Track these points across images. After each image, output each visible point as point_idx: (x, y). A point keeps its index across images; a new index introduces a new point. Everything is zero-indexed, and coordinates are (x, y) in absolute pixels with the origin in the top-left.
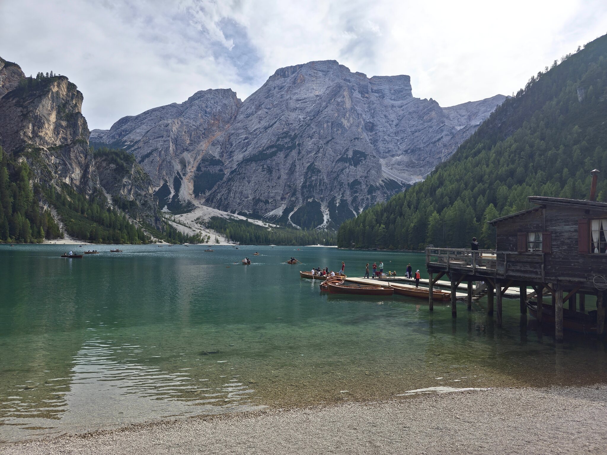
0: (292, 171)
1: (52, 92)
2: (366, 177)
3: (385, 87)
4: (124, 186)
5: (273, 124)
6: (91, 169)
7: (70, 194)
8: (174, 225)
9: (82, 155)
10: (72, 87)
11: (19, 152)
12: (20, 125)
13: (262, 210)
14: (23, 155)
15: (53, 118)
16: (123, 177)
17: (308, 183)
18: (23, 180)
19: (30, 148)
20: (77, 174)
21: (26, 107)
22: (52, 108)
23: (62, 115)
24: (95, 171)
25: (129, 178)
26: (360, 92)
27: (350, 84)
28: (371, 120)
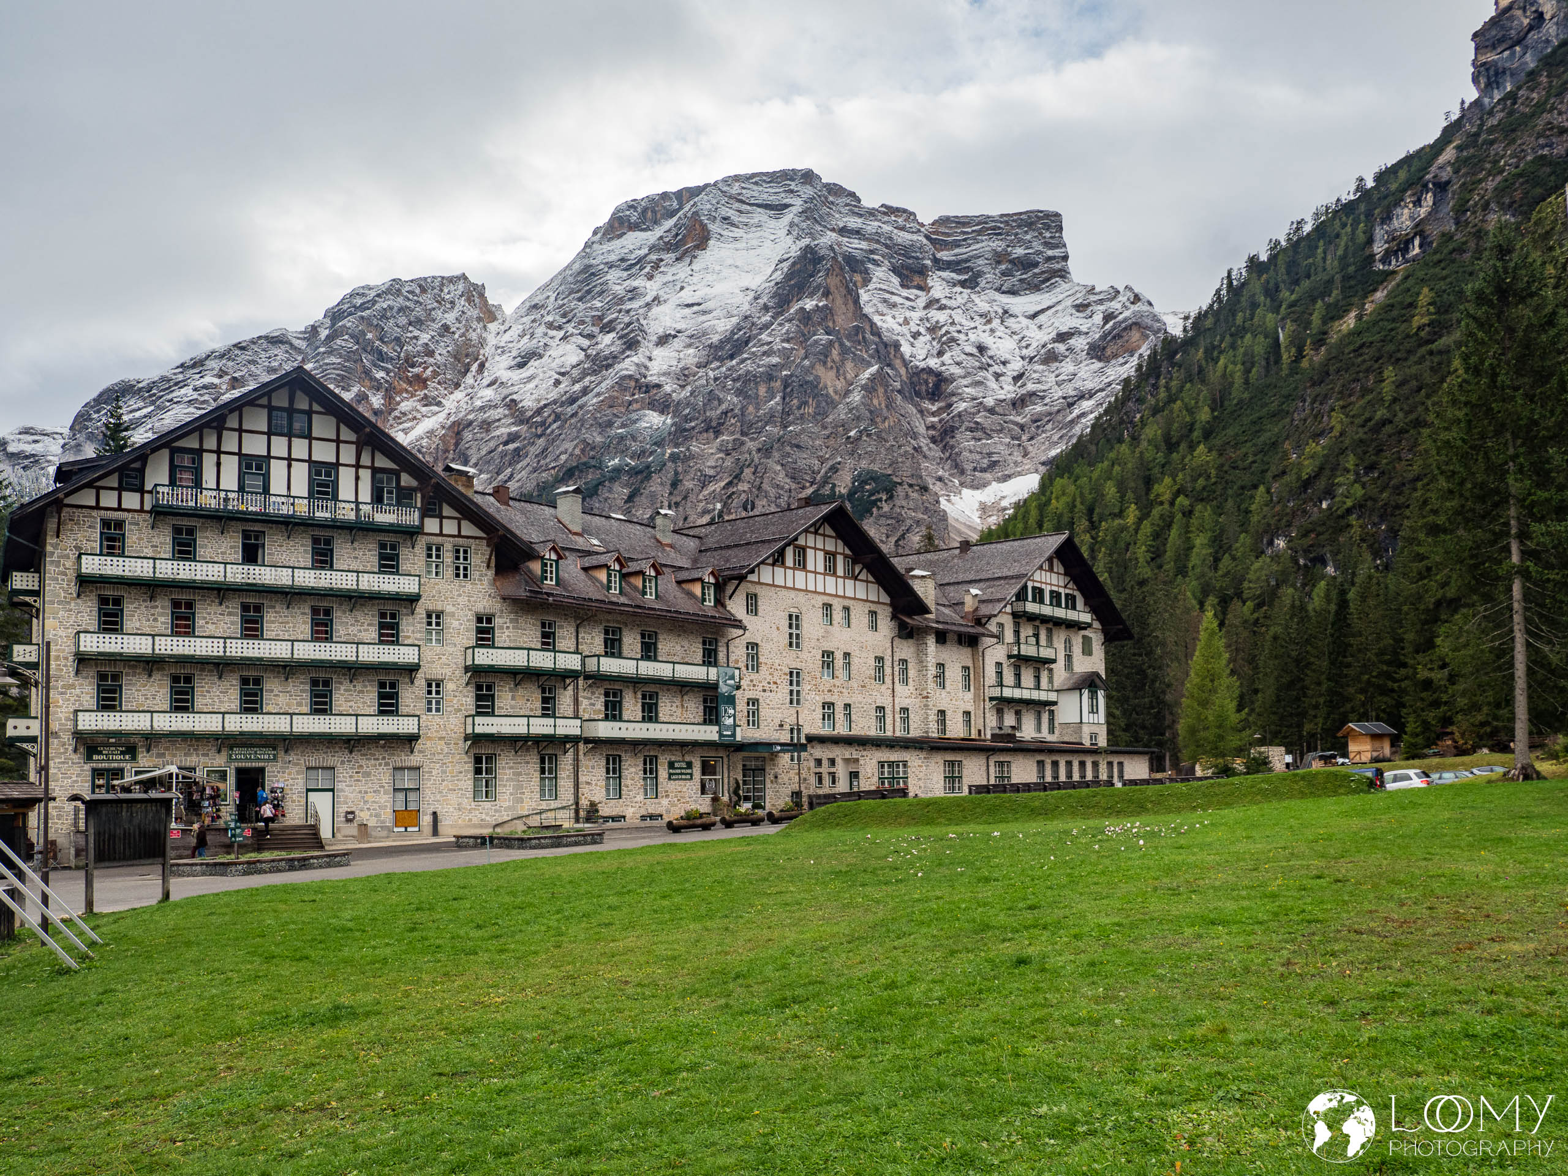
3: (981, 250)
26: (895, 270)
27: (864, 245)
28: (933, 363)
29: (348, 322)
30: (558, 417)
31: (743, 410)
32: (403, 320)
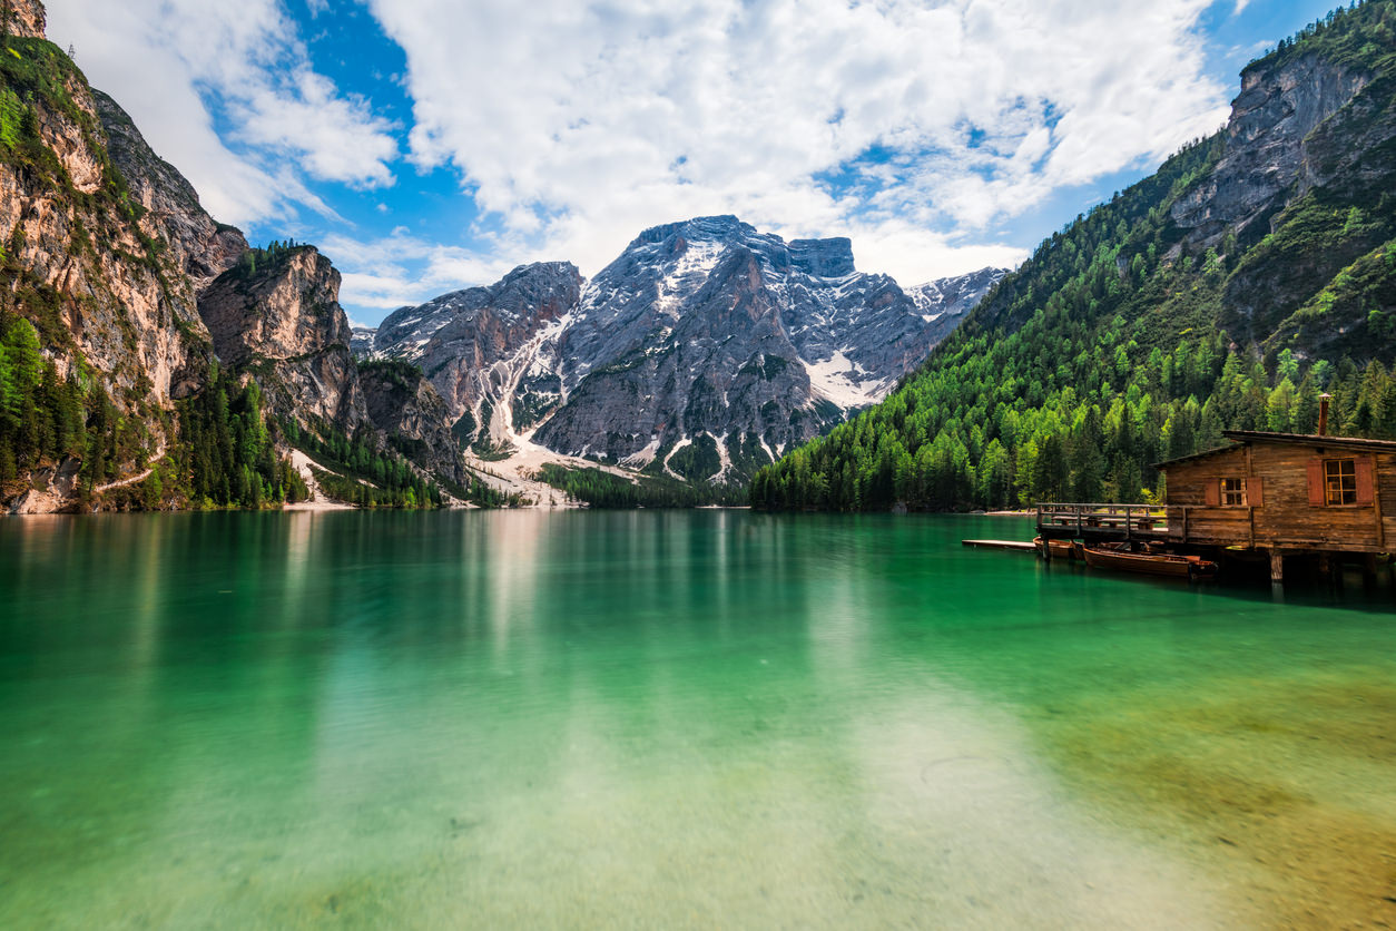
0: (669, 388)
1: (294, 272)
2: (786, 397)
3: (813, 256)
4: (406, 416)
5: (638, 316)
6: (354, 391)
7: (321, 430)
8: (484, 477)
9: (339, 369)
10: (322, 262)
11: (240, 365)
12: (243, 322)
13: (622, 450)
14: (249, 370)
15: (295, 311)
16: (404, 402)
17: (695, 407)
18: (250, 410)
19: (259, 359)
20: (331, 398)
21: (253, 295)
22: (294, 295)
23: (310, 306)
24: (359, 395)
25: (414, 403)
26: (771, 264)
27: (757, 252)
28: (792, 307)
29: (517, 282)
30: (618, 329)
31: (712, 326)
32: (541, 282)
